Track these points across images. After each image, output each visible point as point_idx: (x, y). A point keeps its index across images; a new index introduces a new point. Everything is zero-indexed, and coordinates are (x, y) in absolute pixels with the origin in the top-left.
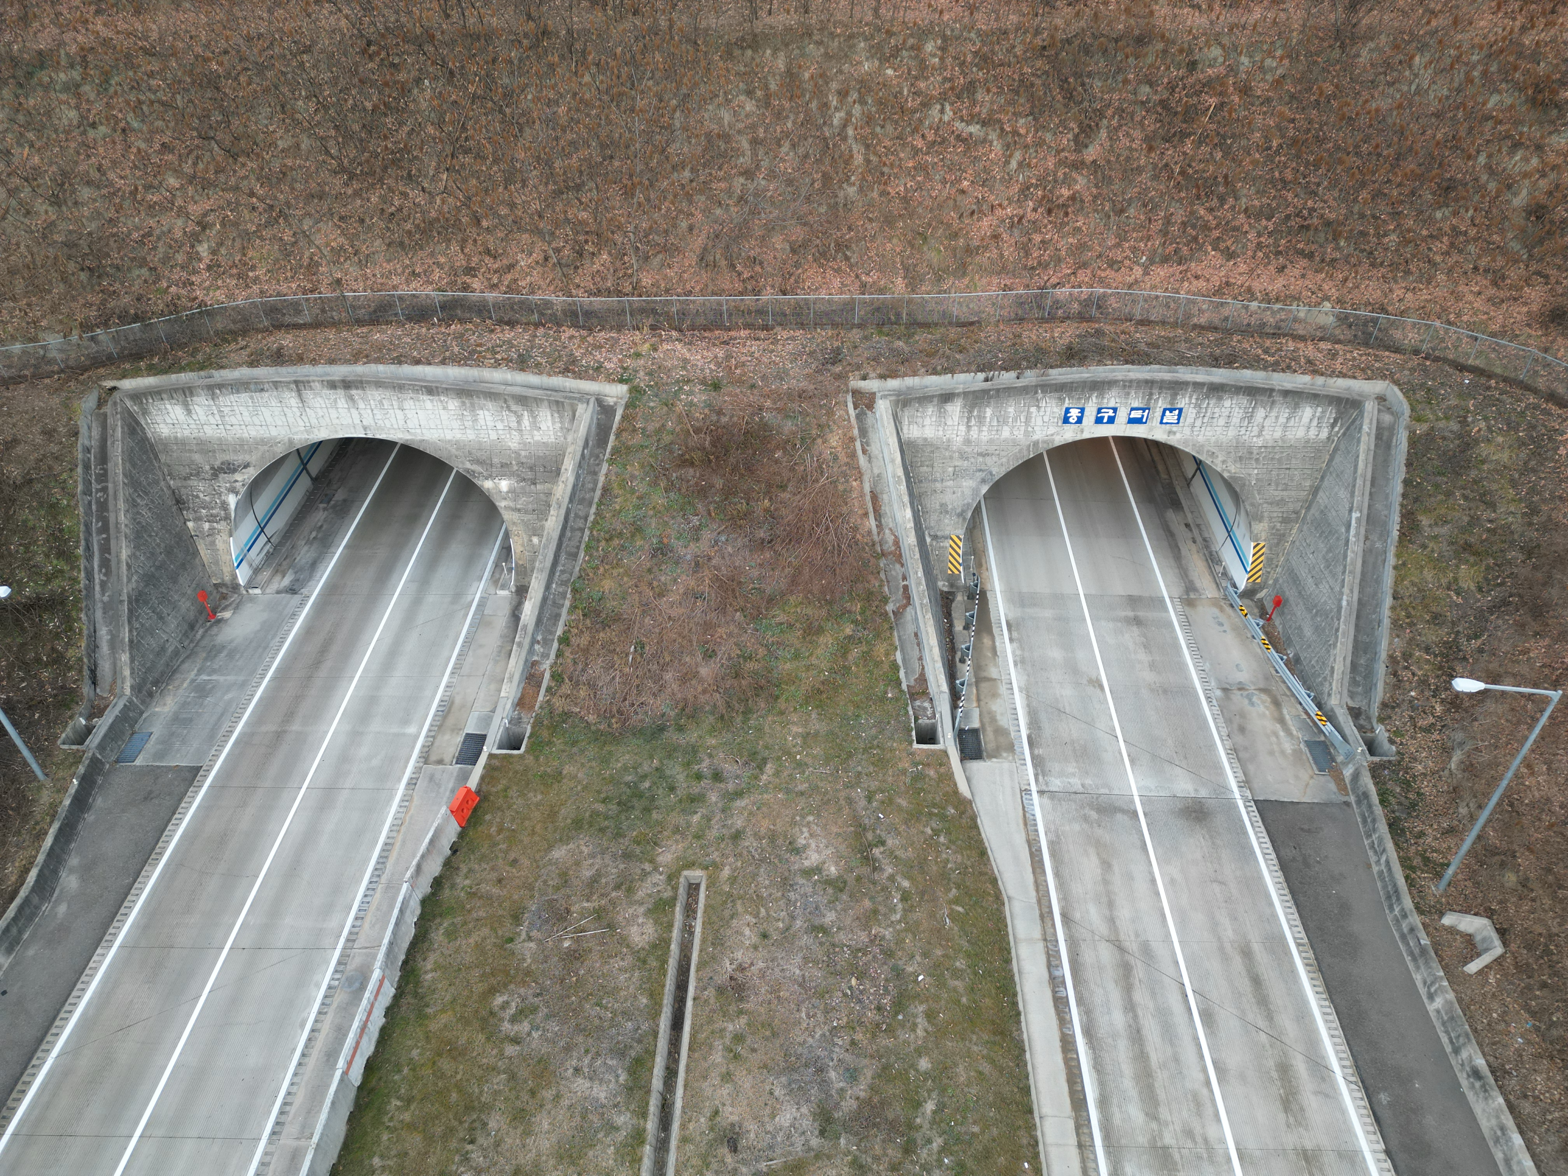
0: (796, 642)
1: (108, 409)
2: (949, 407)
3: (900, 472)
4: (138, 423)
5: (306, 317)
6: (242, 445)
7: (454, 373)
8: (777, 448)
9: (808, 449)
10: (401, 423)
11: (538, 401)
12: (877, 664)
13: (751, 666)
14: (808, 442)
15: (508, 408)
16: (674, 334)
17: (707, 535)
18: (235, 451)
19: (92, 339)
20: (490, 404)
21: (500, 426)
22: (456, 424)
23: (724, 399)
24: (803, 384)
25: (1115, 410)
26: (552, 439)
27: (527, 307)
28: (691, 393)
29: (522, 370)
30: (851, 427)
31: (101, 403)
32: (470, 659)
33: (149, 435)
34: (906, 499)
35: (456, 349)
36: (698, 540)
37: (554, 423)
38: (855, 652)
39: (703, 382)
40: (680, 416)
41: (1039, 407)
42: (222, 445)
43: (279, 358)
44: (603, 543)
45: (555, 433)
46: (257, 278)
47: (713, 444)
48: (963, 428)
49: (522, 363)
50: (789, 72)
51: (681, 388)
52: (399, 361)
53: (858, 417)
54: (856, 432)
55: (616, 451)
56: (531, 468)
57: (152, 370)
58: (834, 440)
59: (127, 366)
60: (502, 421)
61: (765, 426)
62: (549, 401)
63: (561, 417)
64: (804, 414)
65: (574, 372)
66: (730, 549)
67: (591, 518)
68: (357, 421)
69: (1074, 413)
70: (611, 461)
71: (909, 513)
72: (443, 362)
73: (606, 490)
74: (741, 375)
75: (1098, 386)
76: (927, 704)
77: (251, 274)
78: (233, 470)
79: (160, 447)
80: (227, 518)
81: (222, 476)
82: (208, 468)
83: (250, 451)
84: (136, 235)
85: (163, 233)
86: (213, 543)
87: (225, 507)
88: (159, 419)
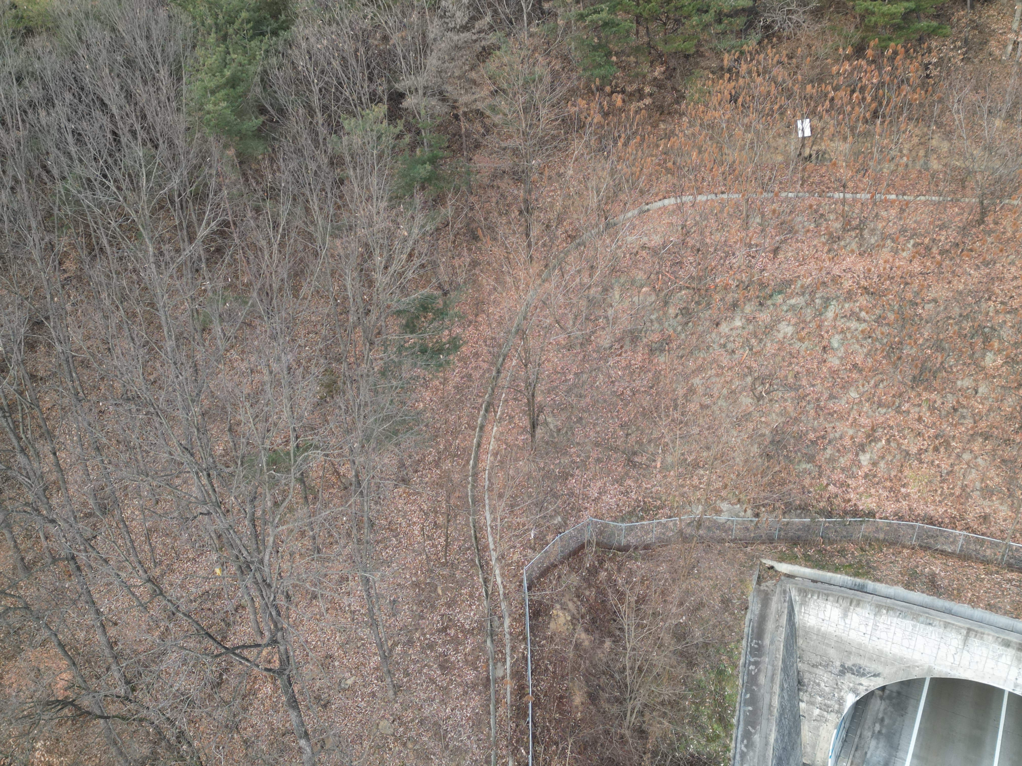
4: (793, 610)
6: (879, 657)
18: (871, 659)
31: (762, 580)
33: (796, 620)
42: (860, 651)
43: (933, 586)
46: (908, 495)
59: (785, 549)
77: (903, 490)
78: (863, 675)
79: (801, 633)
80: (839, 712)
81: (848, 675)
82: (838, 664)
83: (886, 664)
84: (812, 436)
85: (835, 439)
86: (817, 728)
87: (841, 702)
88: (812, 612)
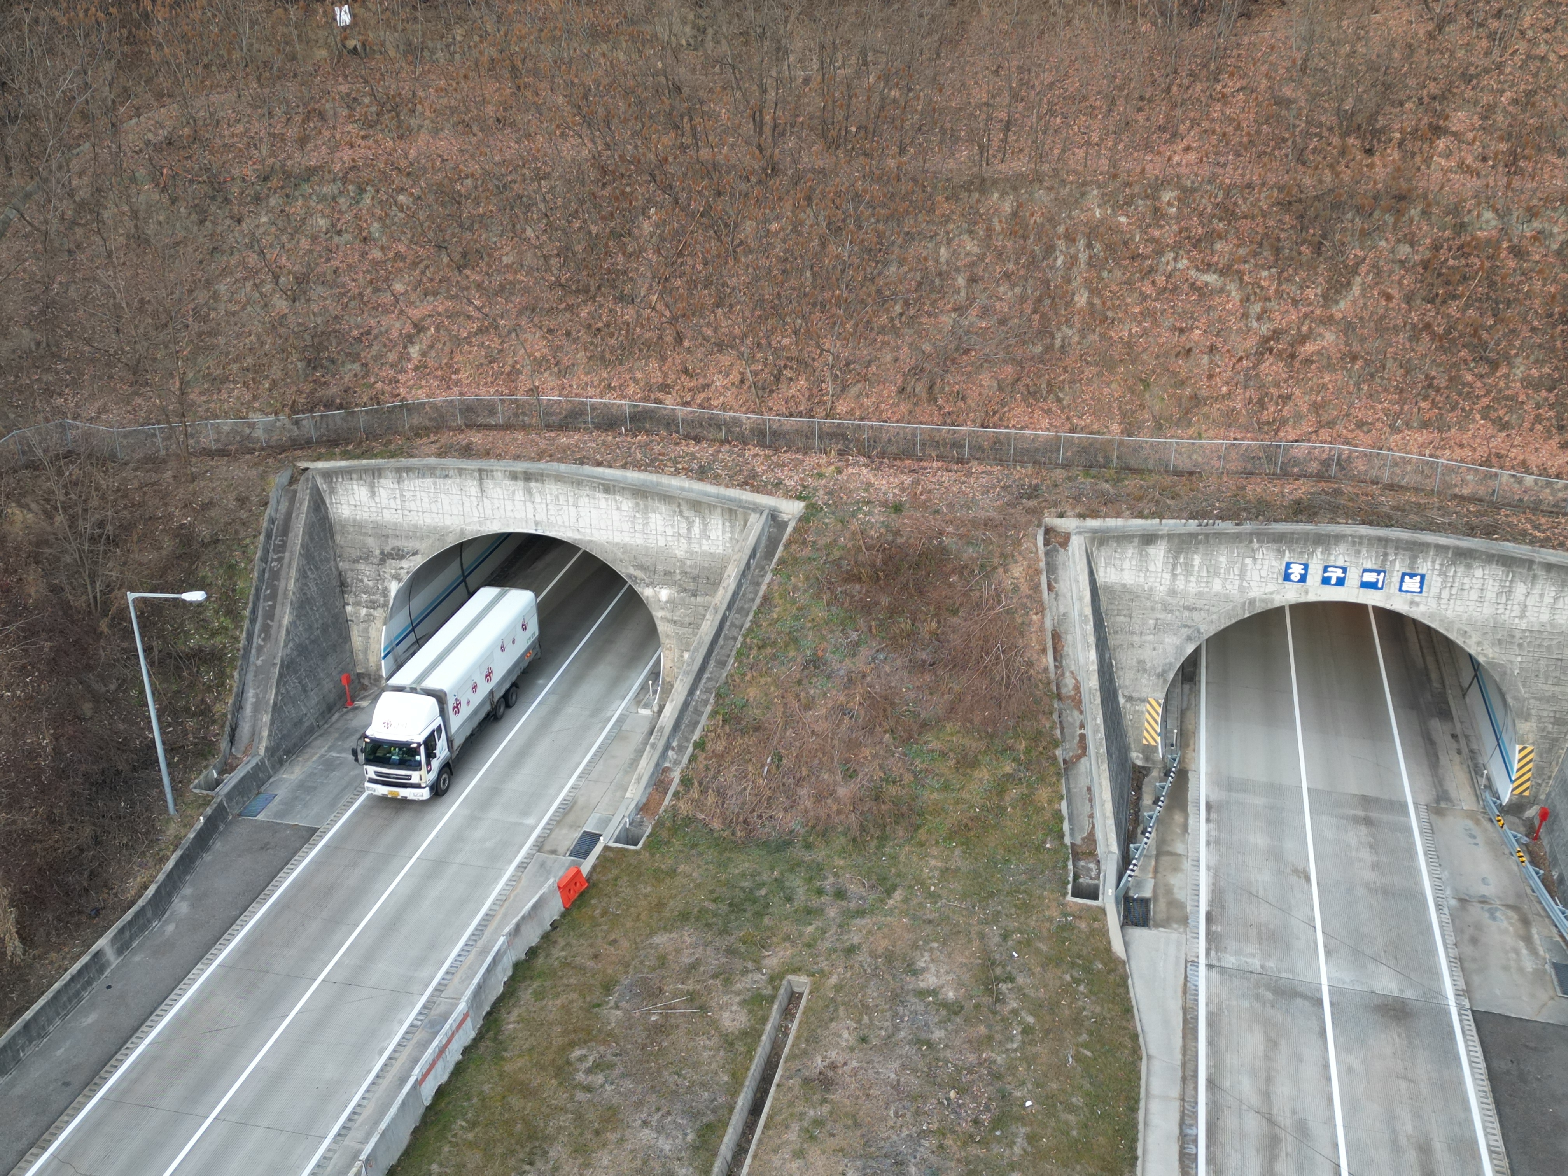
0: (946, 771)
1: (299, 487)
2: (1151, 550)
3: (1088, 611)
4: (324, 502)
5: (500, 419)
6: (415, 533)
7: (633, 476)
8: (953, 572)
9: (987, 576)
10: (573, 520)
11: (711, 507)
12: (1039, 810)
13: (893, 790)
14: (987, 570)
15: (681, 513)
16: (862, 460)
17: (865, 652)
18: (408, 537)
19: (297, 423)
20: (663, 508)
21: (670, 532)
22: (626, 526)
23: (905, 521)
24: (993, 514)
25: (1344, 570)
26: (720, 550)
27: (715, 424)
28: (869, 513)
29: (701, 480)
30: (1038, 560)
31: (293, 480)
32: (600, 767)
33: (331, 515)
34: (1092, 640)
35: (639, 456)
36: (854, 655)
37: (724, 533)
38: (1014, 793)
39: (885, 504)
40: (854, 534)
41: (1255, 559)
42: (397, 532)
43: (467, 452)
44: (754, 651)
45: (724, 544)
46: (459, 381)
47: (885, 563)
48: (1167, 576)
49: (702, 474)
50: (1015, 214)
51: (860, 509)
52: (582, 462)
53: (1047, 554)
54: (1043, 564)
55: (782, 561)
56: (695, 579)
57: (346, 455)
58: (1018, 571)
59: (323, 451)
60: (673, 526)
61: (943, 550)
62: (723, 509)
63: (732, 527)
64: (988, 542)
65: (752, 486)
66: (888, 669)
67: (747, 625)
68: (530, 516)
69: (1296, 571)
70: (776, 572)
71: (1093, 655)
72: (624, 466)
73: (766, 599)
74: (925, 501)
75: (1324, 541)
76: (1092, 866)
77: (454, 377)
78: (402, 557)
79: (337, 528)
80: (385, 605)
81: (389, 562)
82: (377, 552)
83: (422, 538)
84: (355, 333)
85: (381, 333)
86: (366, 630)
87: (385, 592)
88: (343, 500)
